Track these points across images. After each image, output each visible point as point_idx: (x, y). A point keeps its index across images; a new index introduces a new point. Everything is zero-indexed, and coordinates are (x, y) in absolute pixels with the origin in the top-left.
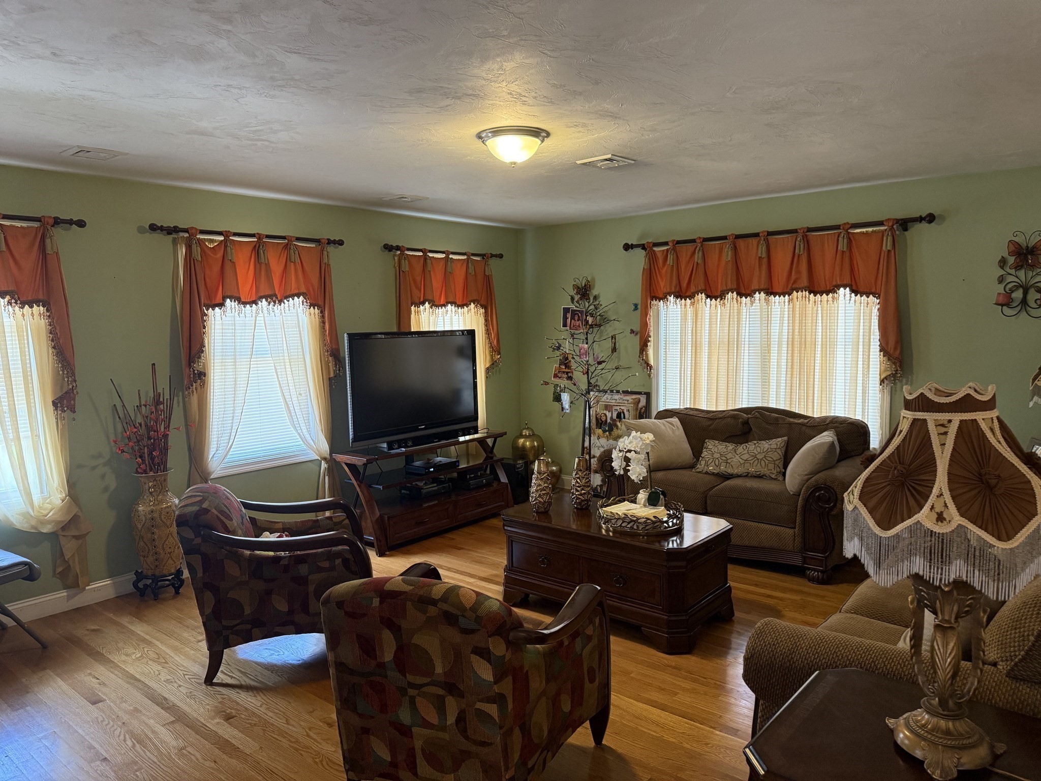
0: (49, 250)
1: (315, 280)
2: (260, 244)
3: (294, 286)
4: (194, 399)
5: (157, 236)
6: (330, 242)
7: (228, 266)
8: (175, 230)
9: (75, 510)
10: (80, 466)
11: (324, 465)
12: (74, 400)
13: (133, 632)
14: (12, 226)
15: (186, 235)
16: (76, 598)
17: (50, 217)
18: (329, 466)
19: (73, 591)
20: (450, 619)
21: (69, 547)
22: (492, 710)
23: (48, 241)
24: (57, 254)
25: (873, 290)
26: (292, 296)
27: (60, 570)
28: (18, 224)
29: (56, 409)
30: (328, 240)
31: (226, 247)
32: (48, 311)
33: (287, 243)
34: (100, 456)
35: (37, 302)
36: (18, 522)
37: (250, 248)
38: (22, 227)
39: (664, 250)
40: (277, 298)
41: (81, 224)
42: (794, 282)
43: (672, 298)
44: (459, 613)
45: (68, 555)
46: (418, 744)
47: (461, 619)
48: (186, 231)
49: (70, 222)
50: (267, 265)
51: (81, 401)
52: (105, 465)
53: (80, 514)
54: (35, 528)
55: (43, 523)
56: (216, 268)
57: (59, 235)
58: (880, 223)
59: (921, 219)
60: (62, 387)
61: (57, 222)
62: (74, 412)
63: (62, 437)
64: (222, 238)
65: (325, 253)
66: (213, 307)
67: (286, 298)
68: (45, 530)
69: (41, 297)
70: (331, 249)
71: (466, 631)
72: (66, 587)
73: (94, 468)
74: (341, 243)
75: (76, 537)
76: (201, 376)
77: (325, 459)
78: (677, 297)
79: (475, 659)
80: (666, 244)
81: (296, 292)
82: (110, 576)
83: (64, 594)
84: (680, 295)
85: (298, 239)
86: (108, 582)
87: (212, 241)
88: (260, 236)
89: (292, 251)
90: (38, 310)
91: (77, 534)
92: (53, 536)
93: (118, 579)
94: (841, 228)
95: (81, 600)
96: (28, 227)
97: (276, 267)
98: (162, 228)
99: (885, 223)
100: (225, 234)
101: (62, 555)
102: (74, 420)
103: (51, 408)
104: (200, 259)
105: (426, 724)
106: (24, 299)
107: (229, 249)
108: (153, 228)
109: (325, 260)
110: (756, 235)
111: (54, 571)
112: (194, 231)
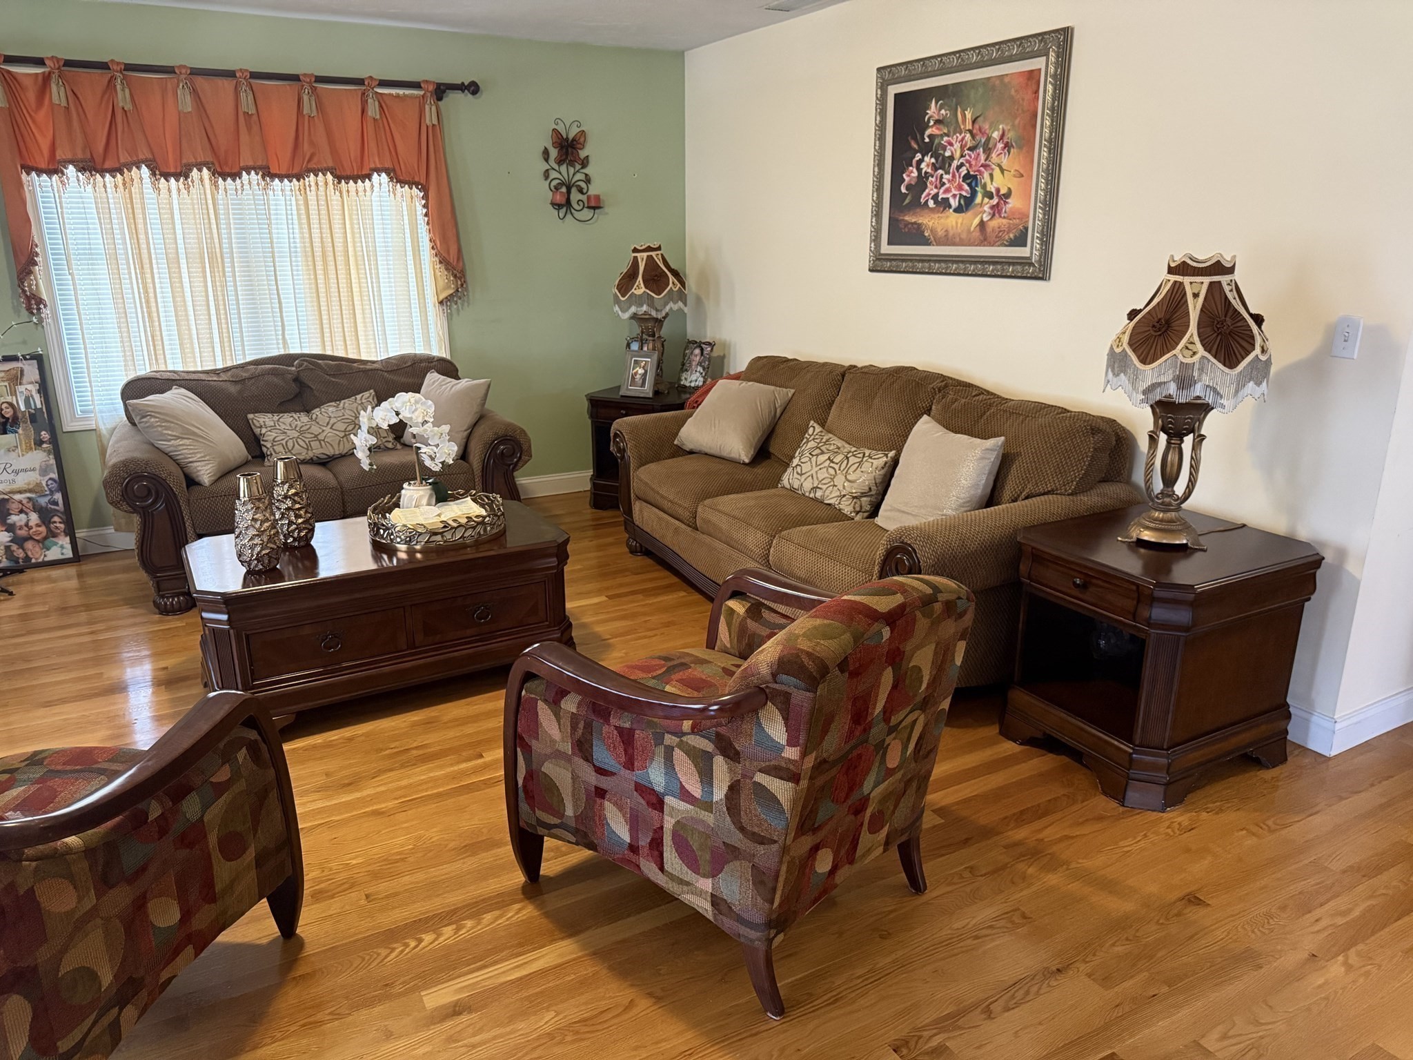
25: (417, 179)
39: (37, 74)
42: (309, 161)
43: (71, 170)
58: (416, 85)
59: (461, 87)
78: (81, 169)
80: (39, 62)
84: (90, 166)
94: (366, 83)
99: (422, 85)
110: (230, 74)
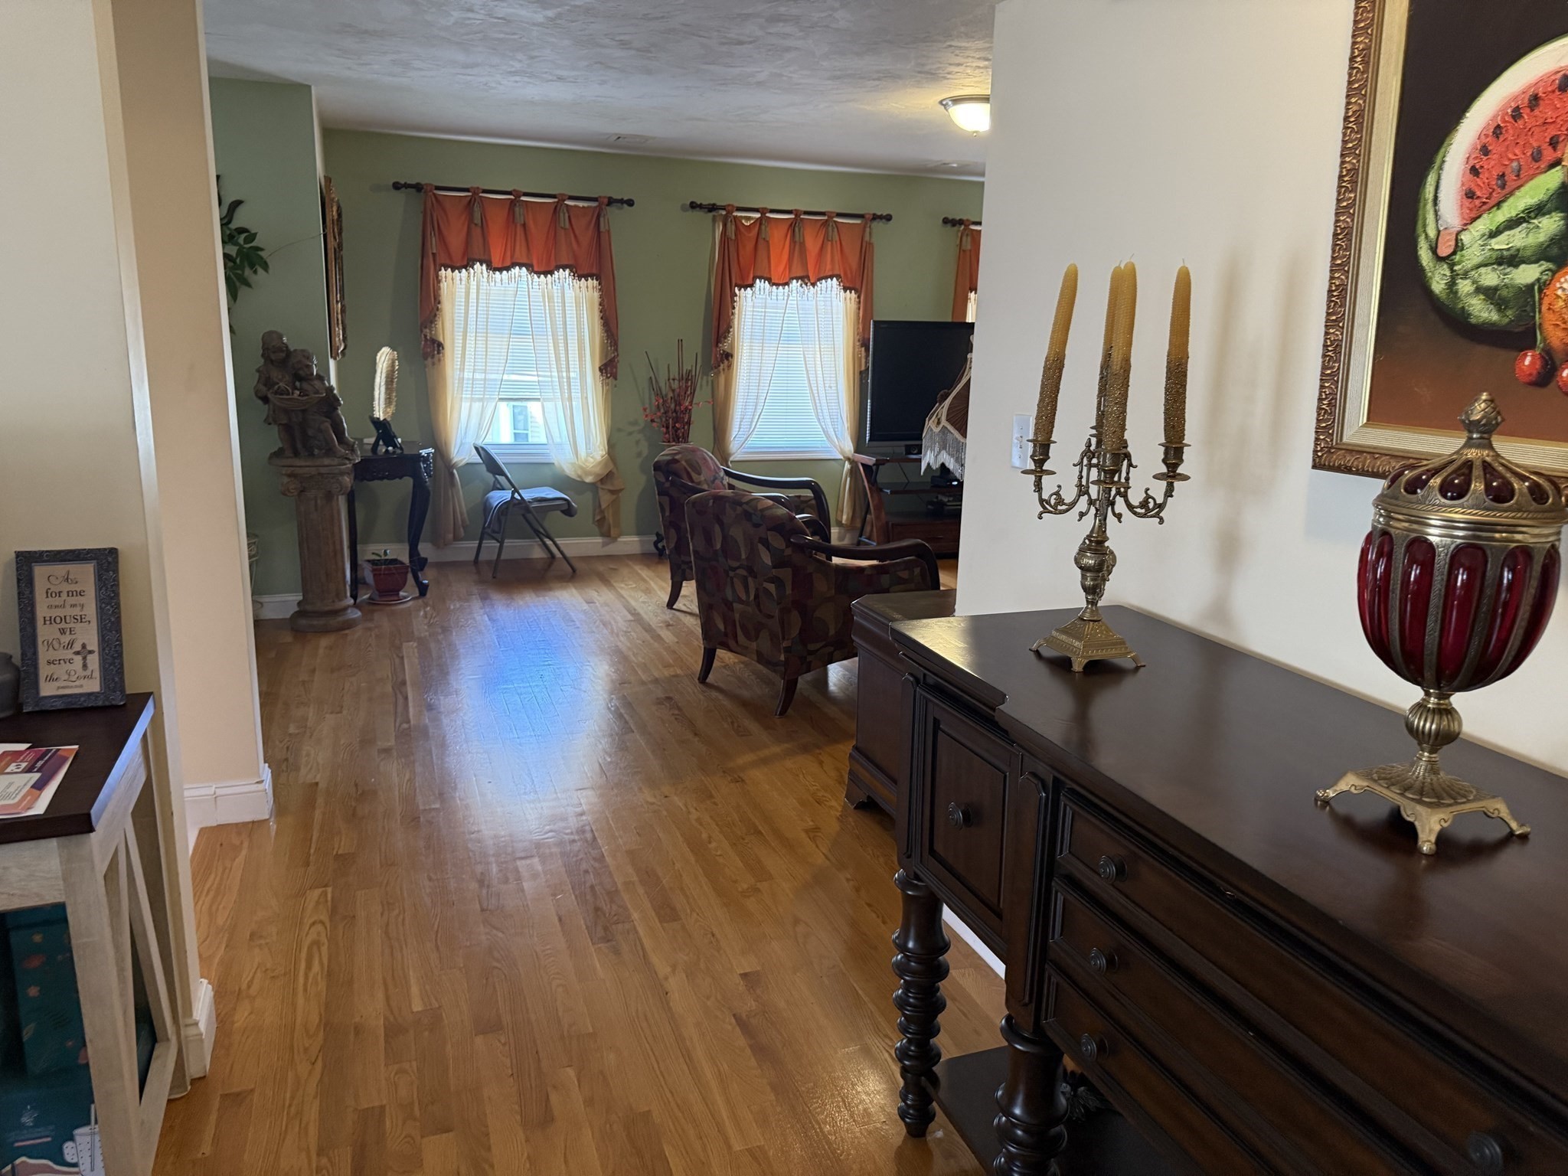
0: (602, 229)
1: (854, 261)
2: (797, 221)
3: (829, 267)
4: (722, 379)
5: (698, 214)
6: (875, 217)
7: (761, 245)
8: (712, 208)
9: (611, 467)
10: (619, 430)
11: (847, 466)
12: (616, 367)
13: (638, 574)
14: (576, 206)
15: (724, 213)
16: (611, 546)
17: (605, 197)
18: (852, 468)
19: (606, 540)
20: (747, 515)
21: (605, 499)
22: (772, 587)
23: (602, 219)
24: (609, 231)
26: (826, 278)
27: (598, 518)
28: (581, 204)
29: (602, 375)
30: (874, 214)
31: (761, 224)
32: (600, 284)
33: (827, 221)
34: (635, 423)
35: (592, 276)
36: (570, 471)
37: (786, 227)
38: (584, 207)
40: (809, 280)
41: (630, 203)
44: (752, 512)
45: (604, 506)
46: (737, 616)
47: (754, 517)
48: (723, 208)
49: (622, 201)
50: (802, 244)
51: (622, 369)
52: (640, 432)
53: (615, 471)
54: (579, 477)
55: (588, 473)
56: (750, 246)
57: (613, 212)
60: (606, 356)
61: (611, 201)
62: (616, 379)
63: (606, 400)
64: (758, 215)
65: (868, 230)
66: (746, 287)
67: (820, 279)
68: (589, 479)
69: (594, 271)
70: (877, 226)
71: (757, 526)
72: (602, 535)
73: (630, 434)
74: (888, 218)
75: (612, 492)
76: (728, 356)
77: (849, 459)
79: (761, 547)
81: (830, 273)
82: (639, 533)
83: (599, 540)
85: (840, 215)
86: (636, 539)
87: (748, 219)
88: (797, 213)
89: (830, 228)
90: (592, 283)
91: (611, 488)
92: (593, 486)
93: (645, 538)
95: (614, 549)
96: (588, 207)
97: (812, 244)
98: (701, 206)
100: (763, 211)
101: (600, 506)
102: (616, 386)
103: (598, 373)
104: (733, 237)
105: (741, 601)
106: (581, 273)
107: (763, 227)
108: (694, 206)
109: (867, 238)
111: (594, 518)
112: (730, 208)
